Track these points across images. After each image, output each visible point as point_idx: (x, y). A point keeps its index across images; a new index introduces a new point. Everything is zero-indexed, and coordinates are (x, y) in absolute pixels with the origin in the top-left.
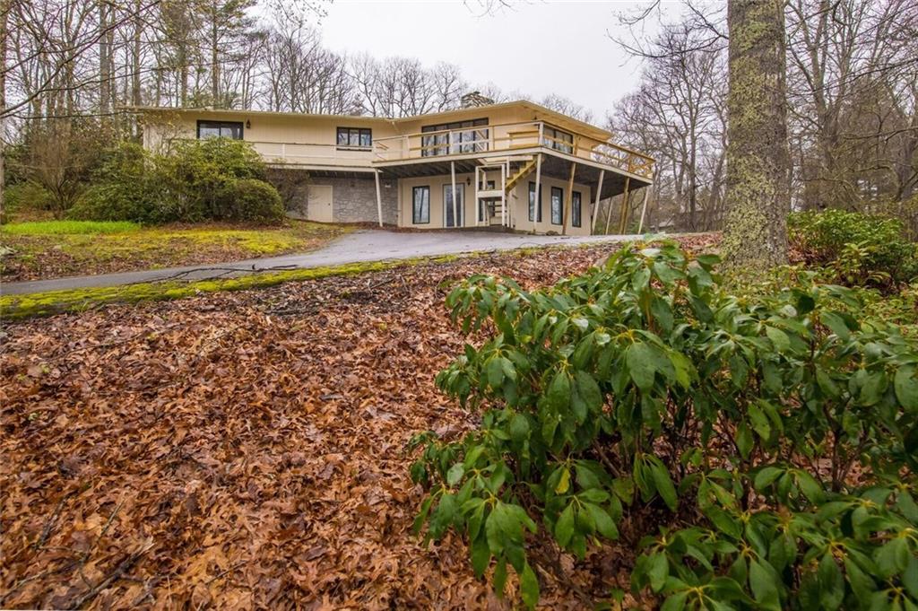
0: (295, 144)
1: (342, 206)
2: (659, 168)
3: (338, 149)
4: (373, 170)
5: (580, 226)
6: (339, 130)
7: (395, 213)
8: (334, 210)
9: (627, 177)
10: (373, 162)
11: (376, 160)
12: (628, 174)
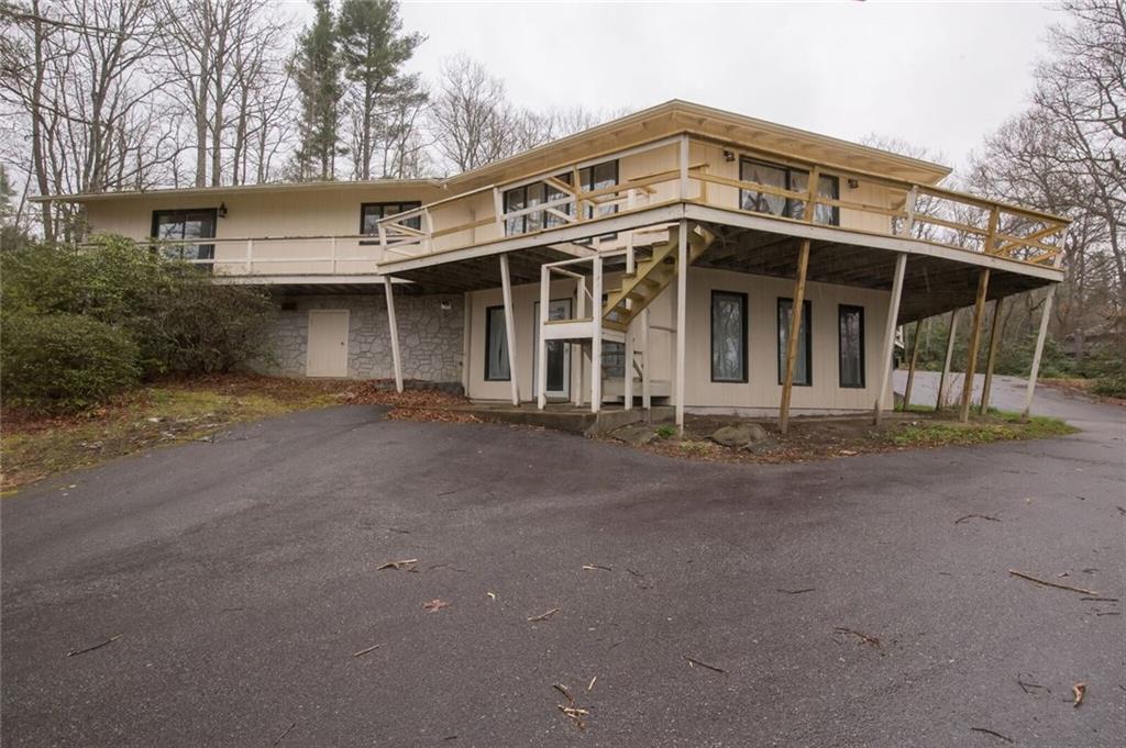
0: (266, 239)
1: (365, 347)
2: (1080, 239)
3: (362, 243)
4: (382, 280)
5: (863, 385)
6: (366, 209)
7: (457, 358)
8: (350, 354)
9: (984, 268)
10: (379, 266)
11: (386, 260)
12: (988, 262)
